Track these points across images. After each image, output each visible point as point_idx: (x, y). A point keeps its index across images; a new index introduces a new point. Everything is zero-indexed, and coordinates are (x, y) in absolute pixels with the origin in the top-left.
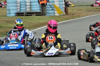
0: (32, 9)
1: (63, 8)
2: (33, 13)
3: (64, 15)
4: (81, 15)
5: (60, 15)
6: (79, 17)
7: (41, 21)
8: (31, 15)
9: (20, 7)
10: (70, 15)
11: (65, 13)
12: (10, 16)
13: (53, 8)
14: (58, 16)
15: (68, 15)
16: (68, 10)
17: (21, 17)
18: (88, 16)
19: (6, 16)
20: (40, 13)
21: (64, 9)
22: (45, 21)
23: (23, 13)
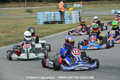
0: (56, 19)
2: (56, 22)
3: (79, 23)
5: (76, 23)
7: (62, 28)
8: (55, 23)
9: (47, 18)
11: (79, 22)
12: (40, 24)
13: (71, 18)
14: (74, 24)
17: (48, 25)
19: (37, 24)
20: (62, 22)
21: (79, 18)
22: (65, 28)
23: (49, 22)
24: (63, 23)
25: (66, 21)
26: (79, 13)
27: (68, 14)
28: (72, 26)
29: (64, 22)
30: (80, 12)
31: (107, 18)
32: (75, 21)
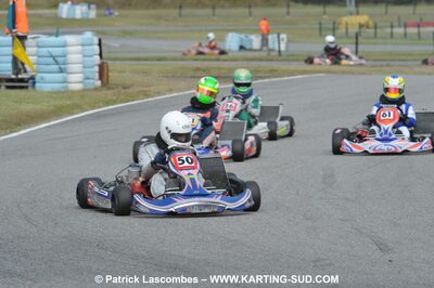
1: (92, 67)
3: (96, 89)
4: (152, 88)
5: (84, 90)
6: (147, 96)
7: (28, 108)
10: (115, 91)
11: (99, 83)
13: (62, 66)
14: (79, 92)
15: (109, 89)
16: (110, 74)
18: (175, 94)
21: (97, 68)
22: (38, 107)
24: (29, 84)
25: (42, 78)
26: (100, 45)
27: (50, 49)
28: (68, 102)
29: (34, 83)
30: (103, 42)
31: (220, 69)
32: (79, 77)
